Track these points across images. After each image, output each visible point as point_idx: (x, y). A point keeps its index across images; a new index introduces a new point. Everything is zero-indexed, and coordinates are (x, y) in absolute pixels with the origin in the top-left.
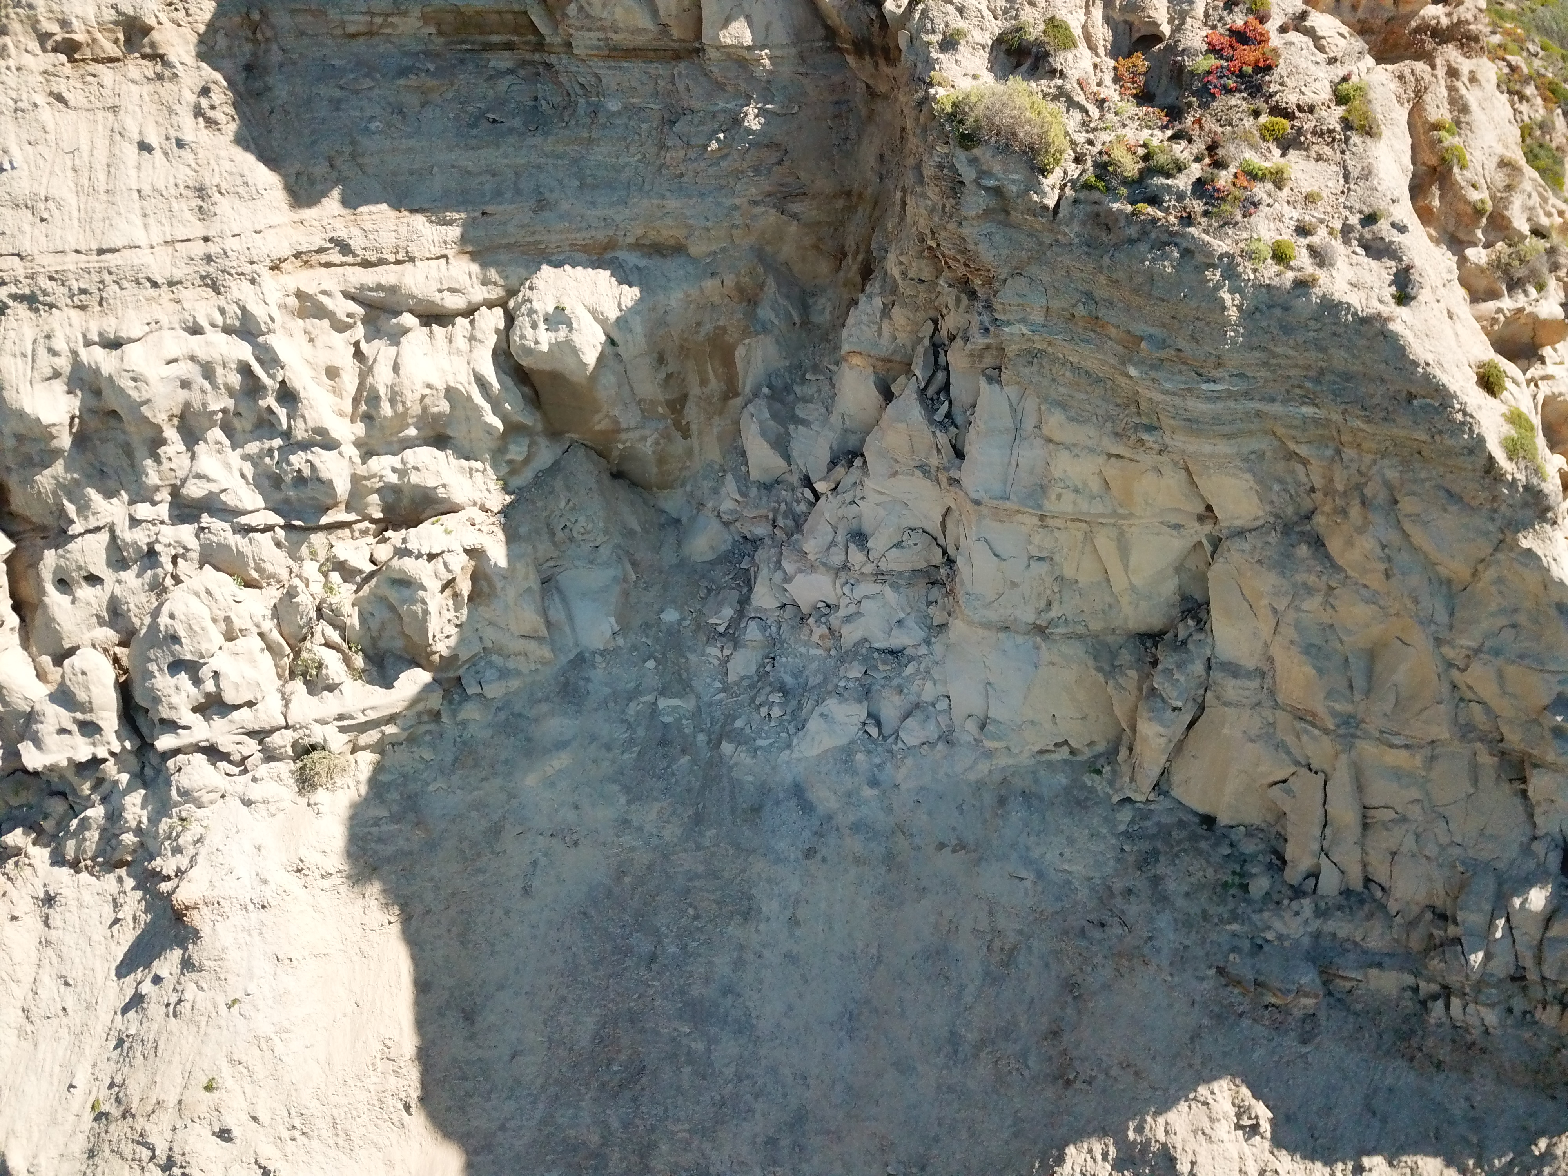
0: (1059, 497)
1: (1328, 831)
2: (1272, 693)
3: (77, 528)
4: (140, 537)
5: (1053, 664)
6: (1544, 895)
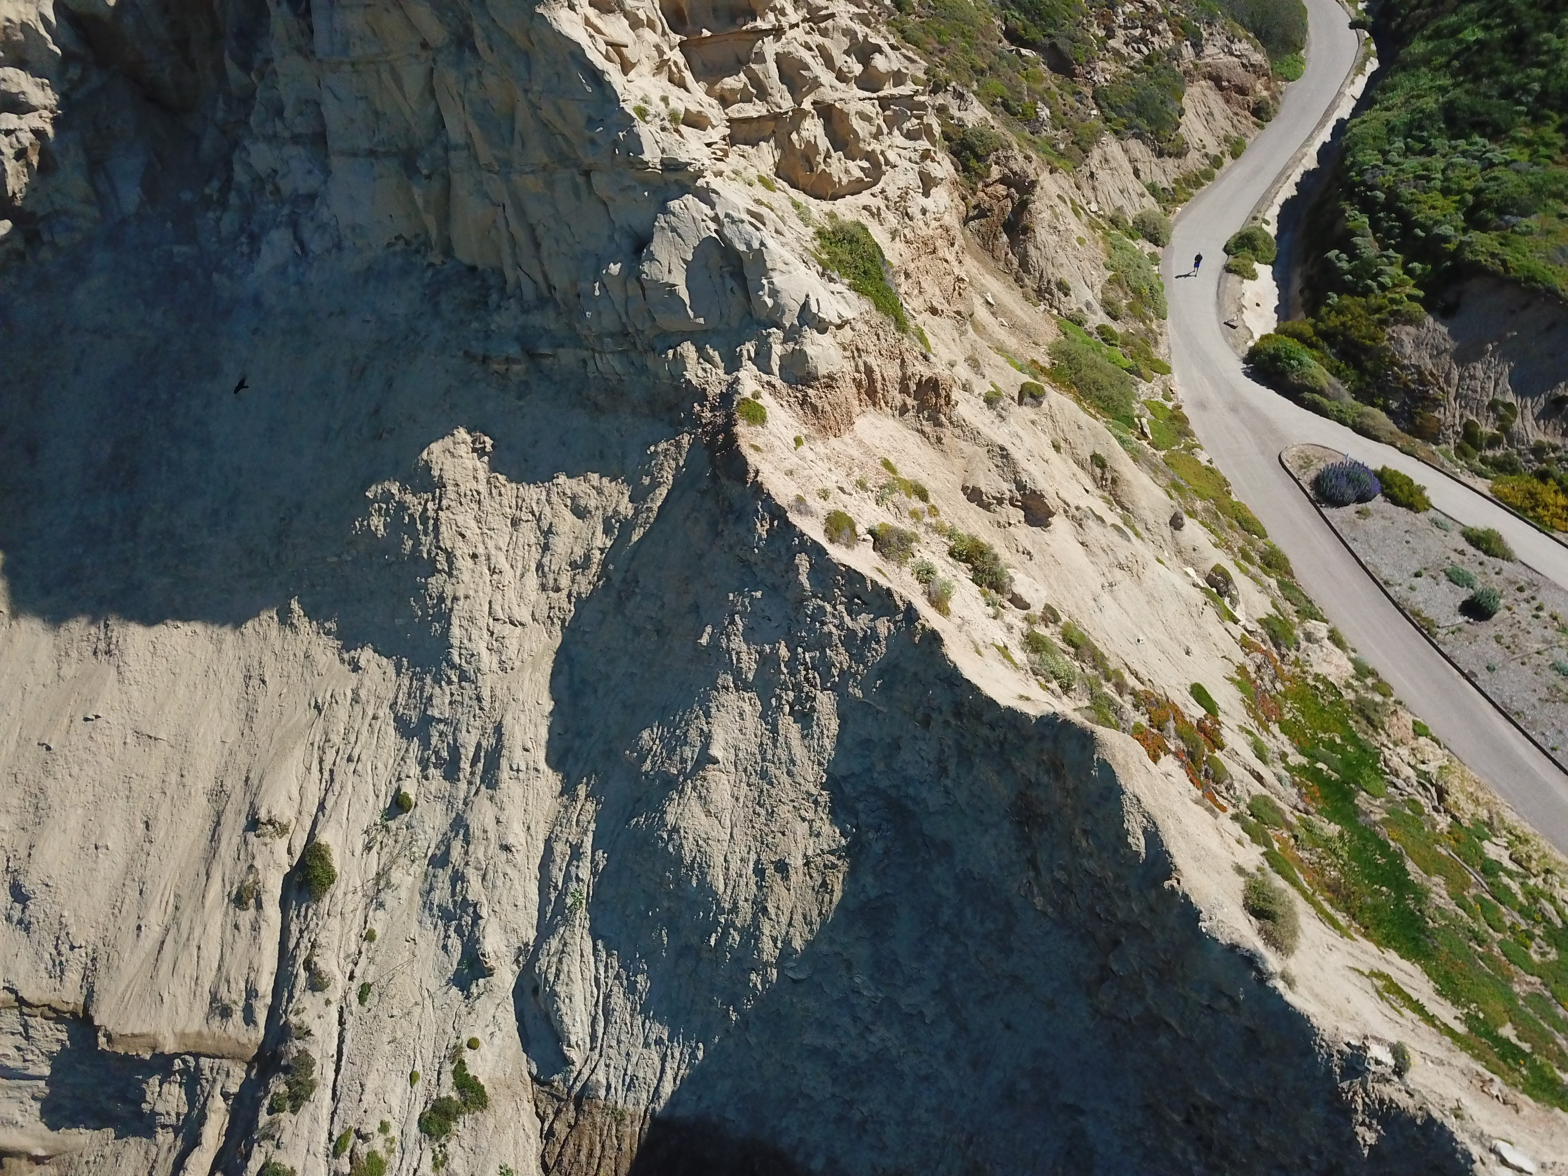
0: (354, 44)
1: (517, 249)
2: (476, 158)
5: (381, 176)
6: (619, 265)
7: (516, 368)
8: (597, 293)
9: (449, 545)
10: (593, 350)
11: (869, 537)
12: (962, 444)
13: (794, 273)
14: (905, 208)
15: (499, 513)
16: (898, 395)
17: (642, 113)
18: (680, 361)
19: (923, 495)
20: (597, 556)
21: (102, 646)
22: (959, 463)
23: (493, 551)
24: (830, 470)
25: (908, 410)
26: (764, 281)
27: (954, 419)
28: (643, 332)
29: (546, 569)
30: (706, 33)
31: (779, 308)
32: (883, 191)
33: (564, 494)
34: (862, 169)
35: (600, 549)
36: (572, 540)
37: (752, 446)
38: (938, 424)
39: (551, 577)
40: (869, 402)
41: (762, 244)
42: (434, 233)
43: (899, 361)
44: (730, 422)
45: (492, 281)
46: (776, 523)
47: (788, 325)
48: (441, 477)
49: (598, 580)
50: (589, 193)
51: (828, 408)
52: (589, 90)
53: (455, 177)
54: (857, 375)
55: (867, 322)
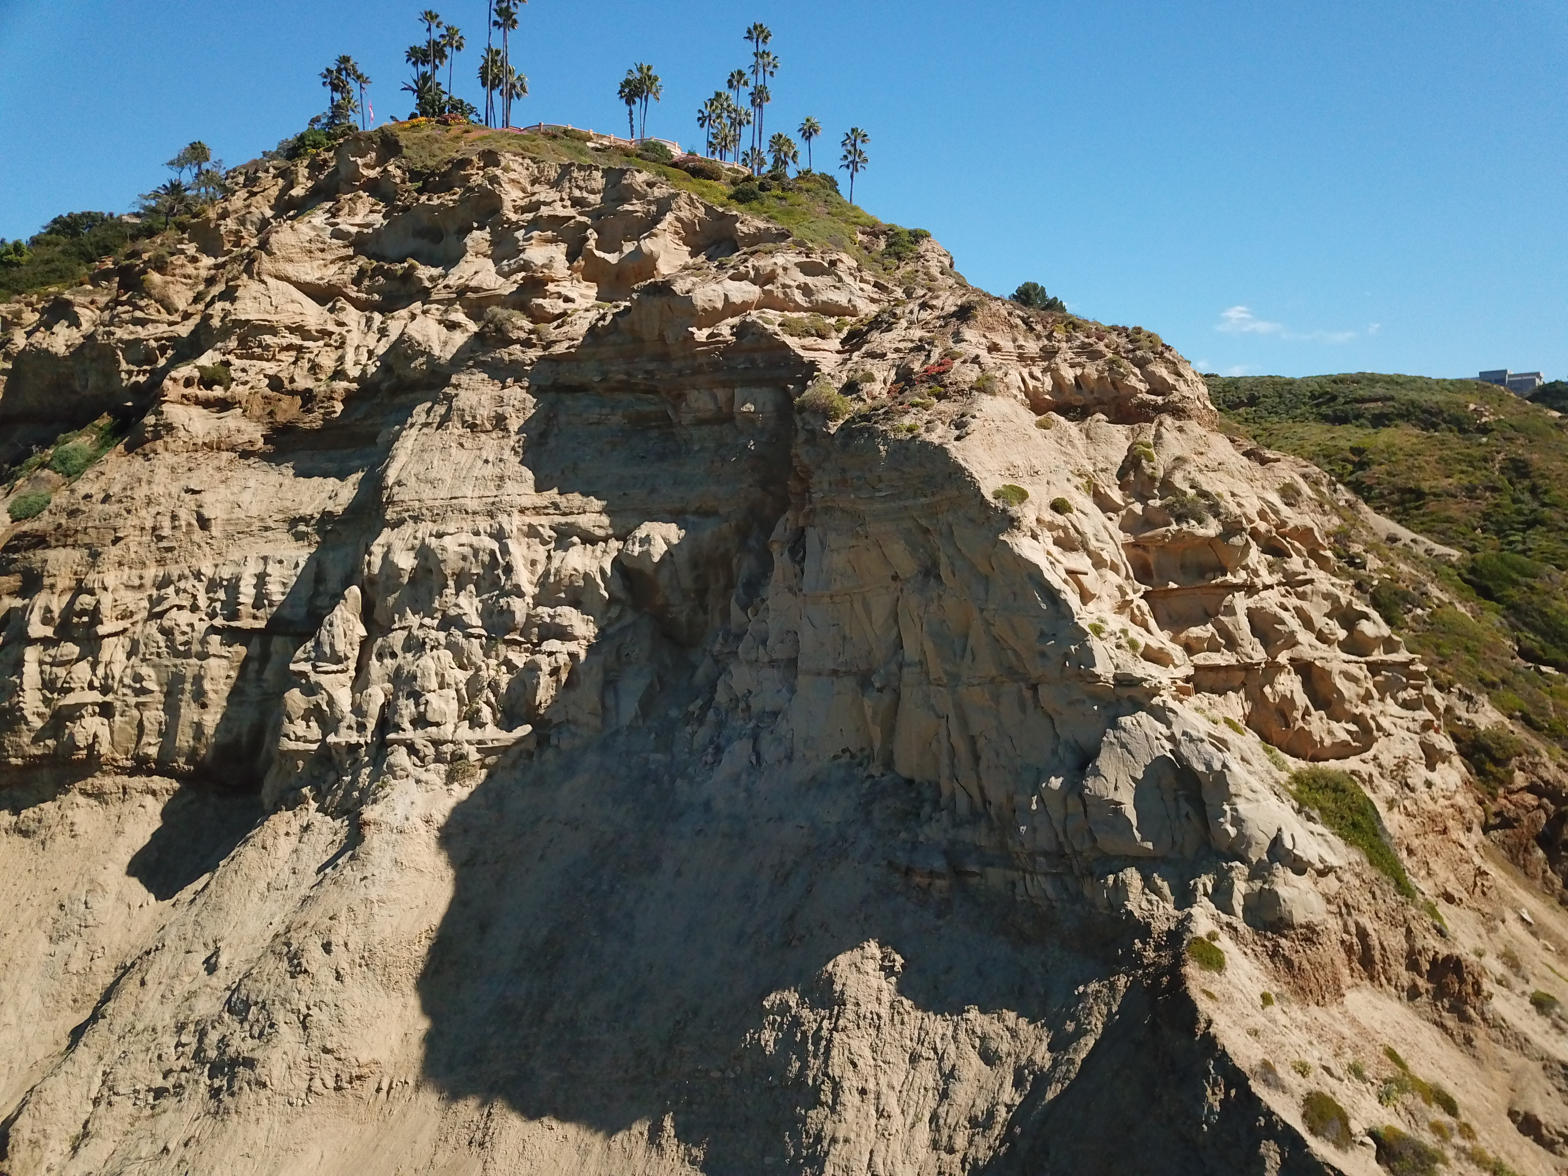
0: (835, 580)
1: (956, 761)
2: (927, 674)
3: (396, 626)
4: (420, 634)
5: (839, 693)
6: (1061, 779)
7: (940, 883)
8: (1034, 807)
9: (837, 1072)
10: (1024, 871)
11: (1368, 1140)
12: (1504, 1052)
13: (1264, 803)
14: (1405, 778)
15: (898, 1044)
16: (1405, 973)
17: (1097, 630)
18: (1121, 889)
19: (1450, 1106)
20: (1002, 1114)
21: (478, 1136)
22: (1500, 1077)
23: (884, 1090)
24: (1311, 1043)
25: (1420, 994)
26: (1226, 807)
27: (1489, 1016)
28: (1081, 853)
29: (941, 1121)
30: (1172, 585)
31: (1244, 839)
32: (1375, 758)
33: (974, 1032)
34: (1349, 732)
35: (1006, 1105)
36: (975, 1090)
37: (1204, 991)
38: (1464, 1018)
39: (945, 1132)
40: (1365, 975)
41: (1225, 765)
42: (877, 745)
43: (1404, 930)
44: (1178, 962)
45: (928, 794)
46: (1233, 1092)
47: (1254, 860)
48: (842, 993)
49: (1000, 1146)
50: (1036, 707)
51: (1307, 966)
52: (1044, 606)
53: (905, 692)
54: (1346, 937)
55: (1358, 875)
